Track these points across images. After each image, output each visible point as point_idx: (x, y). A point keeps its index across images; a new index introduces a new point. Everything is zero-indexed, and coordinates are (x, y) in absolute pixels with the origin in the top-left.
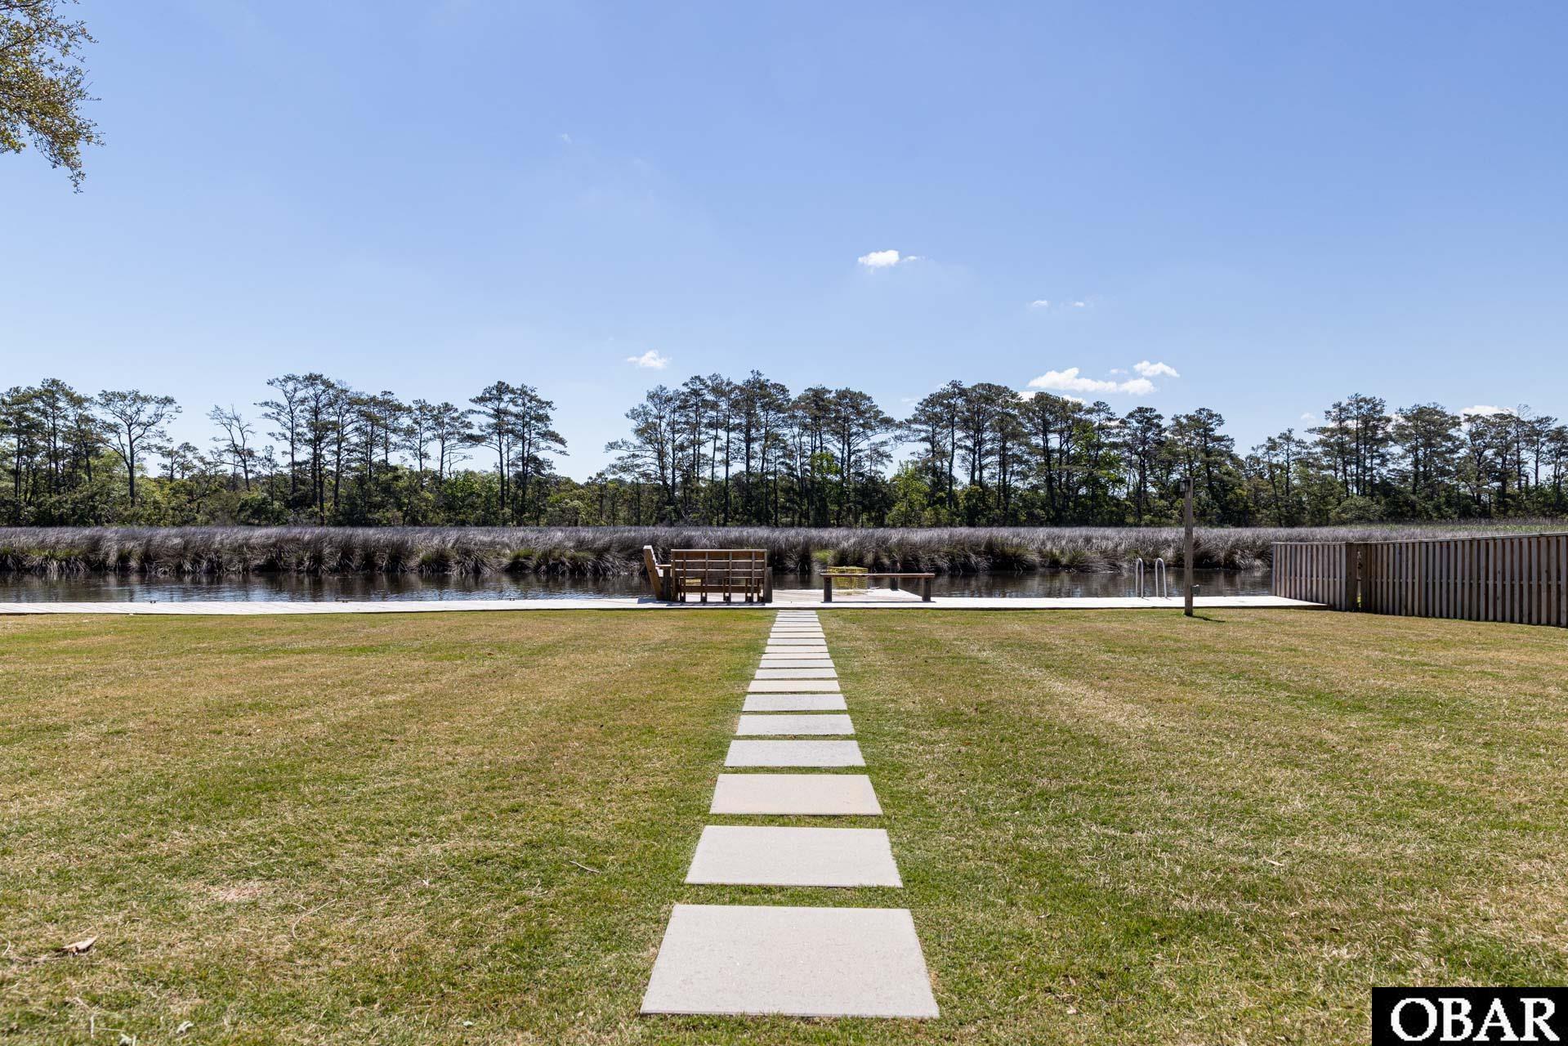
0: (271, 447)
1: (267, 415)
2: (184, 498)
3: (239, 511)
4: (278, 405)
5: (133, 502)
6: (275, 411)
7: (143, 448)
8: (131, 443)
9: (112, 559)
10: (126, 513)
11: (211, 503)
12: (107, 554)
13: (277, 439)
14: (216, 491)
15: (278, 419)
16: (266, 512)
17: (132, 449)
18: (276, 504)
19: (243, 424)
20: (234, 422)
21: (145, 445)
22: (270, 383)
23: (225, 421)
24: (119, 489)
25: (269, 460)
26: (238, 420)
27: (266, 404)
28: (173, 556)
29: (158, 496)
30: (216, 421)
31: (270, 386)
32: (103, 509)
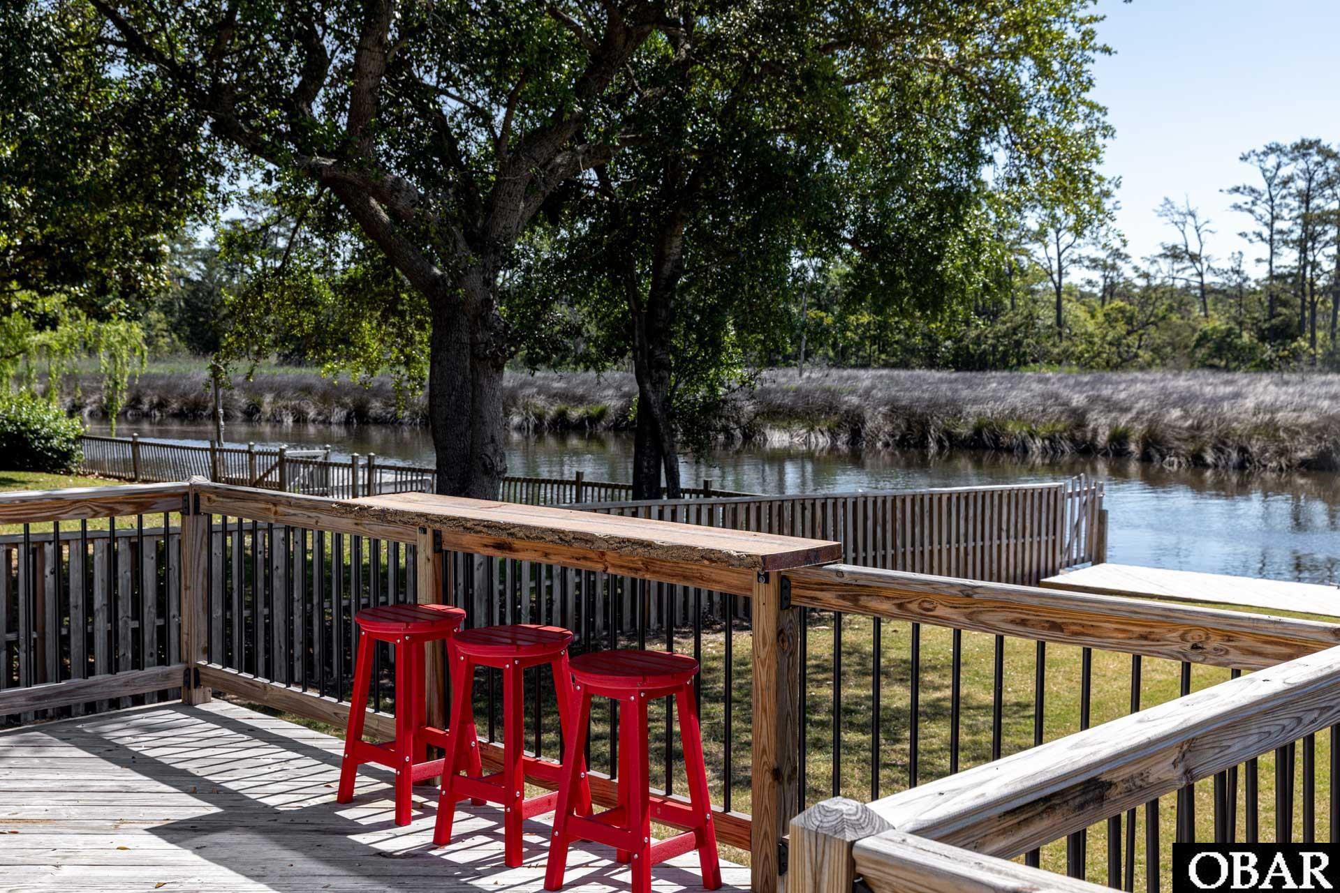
0: (1240, 253)
1: (1237, 207)
2: (1121, 328)
3: (1196, 346)
4: (1253, 191)
5: (1060, 334)
6: (1250, 199)
7: (1074, 262)
8: (1059, 255)
9: (1103, 439)
10: (1056, 351)
11: (1155, 335)
12: (1095, 431)
13: (1250, 241)
14: (1164, 318)
15: (1251, 211)
16: (1231, 347)
17: (1060, 263)
18: (1246, 337)
19: (1200, 222)
20: (1190, 219)
21: (1075, 257)
22: (1244, 158)
23: (1177, 218)
24: (1046, 317)
25: (1238, 272)
26: (1192, 214)
27: (1237, 190)
28: (1186, 440)
29: (1091, 327)
30: (1165, 219)
31: (1244, 164)
32: (1028, 345)
